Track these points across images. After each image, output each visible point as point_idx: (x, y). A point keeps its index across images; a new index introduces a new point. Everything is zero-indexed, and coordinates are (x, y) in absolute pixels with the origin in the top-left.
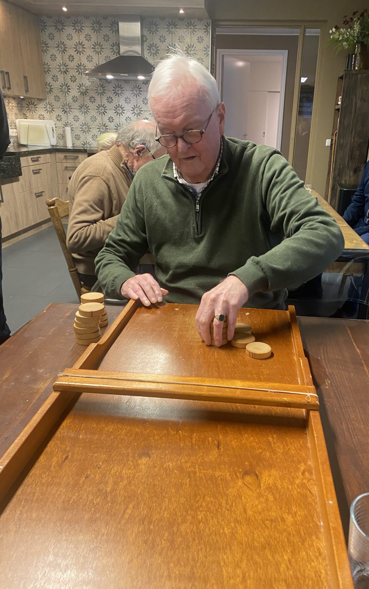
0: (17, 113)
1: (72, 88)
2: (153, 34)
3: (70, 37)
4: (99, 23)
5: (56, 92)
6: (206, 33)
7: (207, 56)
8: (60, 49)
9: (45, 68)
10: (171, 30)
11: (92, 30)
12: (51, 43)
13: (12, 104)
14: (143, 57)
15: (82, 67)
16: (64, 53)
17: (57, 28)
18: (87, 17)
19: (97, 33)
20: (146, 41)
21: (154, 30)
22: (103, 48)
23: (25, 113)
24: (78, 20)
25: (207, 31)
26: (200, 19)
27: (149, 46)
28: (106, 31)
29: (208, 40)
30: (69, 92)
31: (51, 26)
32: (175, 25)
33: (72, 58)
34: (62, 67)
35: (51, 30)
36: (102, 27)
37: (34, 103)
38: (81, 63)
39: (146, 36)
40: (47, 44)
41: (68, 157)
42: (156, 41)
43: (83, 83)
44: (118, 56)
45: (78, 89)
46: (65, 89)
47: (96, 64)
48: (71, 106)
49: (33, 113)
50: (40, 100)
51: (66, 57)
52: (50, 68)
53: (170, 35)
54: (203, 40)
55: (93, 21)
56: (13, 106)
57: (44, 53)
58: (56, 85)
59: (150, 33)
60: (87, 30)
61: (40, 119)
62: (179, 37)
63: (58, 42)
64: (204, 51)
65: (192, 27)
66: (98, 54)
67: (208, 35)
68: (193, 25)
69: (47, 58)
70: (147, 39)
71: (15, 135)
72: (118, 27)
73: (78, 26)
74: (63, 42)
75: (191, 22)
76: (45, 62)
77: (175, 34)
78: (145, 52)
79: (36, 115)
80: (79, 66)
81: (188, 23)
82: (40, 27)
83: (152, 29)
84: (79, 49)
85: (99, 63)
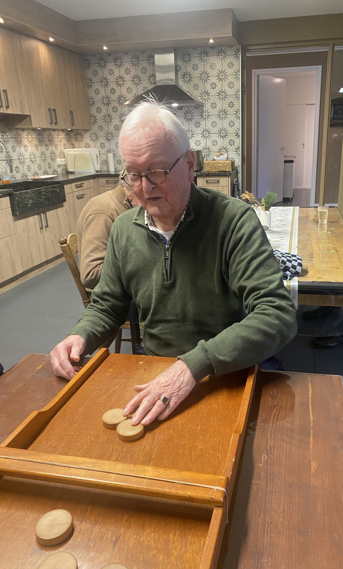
0: (66, 143)
1: (114, 118)
2: (186, 63)
3: (111, 72)
4: (137, 58)
5: (100, 122)
6: (236, 58)
7: (237, 80)
8: (103, 84)
9: (90, 102)
10: (203, 58)
11: (131, 64)
12: (94, 79)
13: (61, 135)
14: (177, 85)
15: (123, 99)
16: (107, 87)
17: (100, 65)
18: (126, 53)
19: (135, 66)
20: (180, 70)
21: (188, 59)
22: (141, 80)
23: (73, 142)
24: (118, 56)
25: (236, 56)
26: (231, 46)
27: (183, 75)
28: (144, 64)
29: (238, 65)
30: (111, 121)
31: (95, 64)
32: (207, 54)
33: (113, 91)
34: (105, 100)
35: (95, 67)
36: (139, 61)
37: (81, 133)
38: (121, 95)
39: (180, 66)
40: (92, 80)
41: (109, 182)
42: (190, 69)
43: (123, 113)
44: (155, 86)
45: (119, 118)
46: (108, 119)
47: (135, 95)
48: (113, 134)
49: (80, 142)
50: (86, 131)
51: (108, 90)
52: (95, 101)
53: (203, 63)
54: (233, 65)
55: (132, 56)
56: (62, 138)
57: (89, 88)
58: (99, 116)
59: (184, 63)
60: (127, 65)
61: (86, 148)
62: (211, 64)
63: (101, 77)
64: (235, 75)
65: (223, 54)
66: (137, 86)
67: (238, 60)
68: (223, 52)
69: (91, 93)
70: (181, 68)
71: (63, 164)
72: (154, 60)
73: (118, 62)
74: (106, 77)
75: (222, 50)
76: (90, 96)
77: (206, 61)
78: (179, 80)
79: (82, 144)
80: (120, 97)
81: (219, 51)
82: (85, 65)
83: (185, 59)
84: (120, 82)
85: (138, 94)
